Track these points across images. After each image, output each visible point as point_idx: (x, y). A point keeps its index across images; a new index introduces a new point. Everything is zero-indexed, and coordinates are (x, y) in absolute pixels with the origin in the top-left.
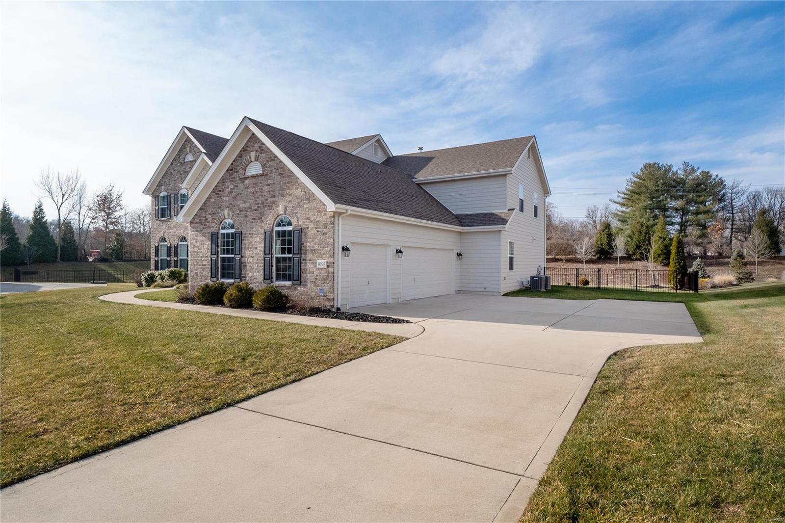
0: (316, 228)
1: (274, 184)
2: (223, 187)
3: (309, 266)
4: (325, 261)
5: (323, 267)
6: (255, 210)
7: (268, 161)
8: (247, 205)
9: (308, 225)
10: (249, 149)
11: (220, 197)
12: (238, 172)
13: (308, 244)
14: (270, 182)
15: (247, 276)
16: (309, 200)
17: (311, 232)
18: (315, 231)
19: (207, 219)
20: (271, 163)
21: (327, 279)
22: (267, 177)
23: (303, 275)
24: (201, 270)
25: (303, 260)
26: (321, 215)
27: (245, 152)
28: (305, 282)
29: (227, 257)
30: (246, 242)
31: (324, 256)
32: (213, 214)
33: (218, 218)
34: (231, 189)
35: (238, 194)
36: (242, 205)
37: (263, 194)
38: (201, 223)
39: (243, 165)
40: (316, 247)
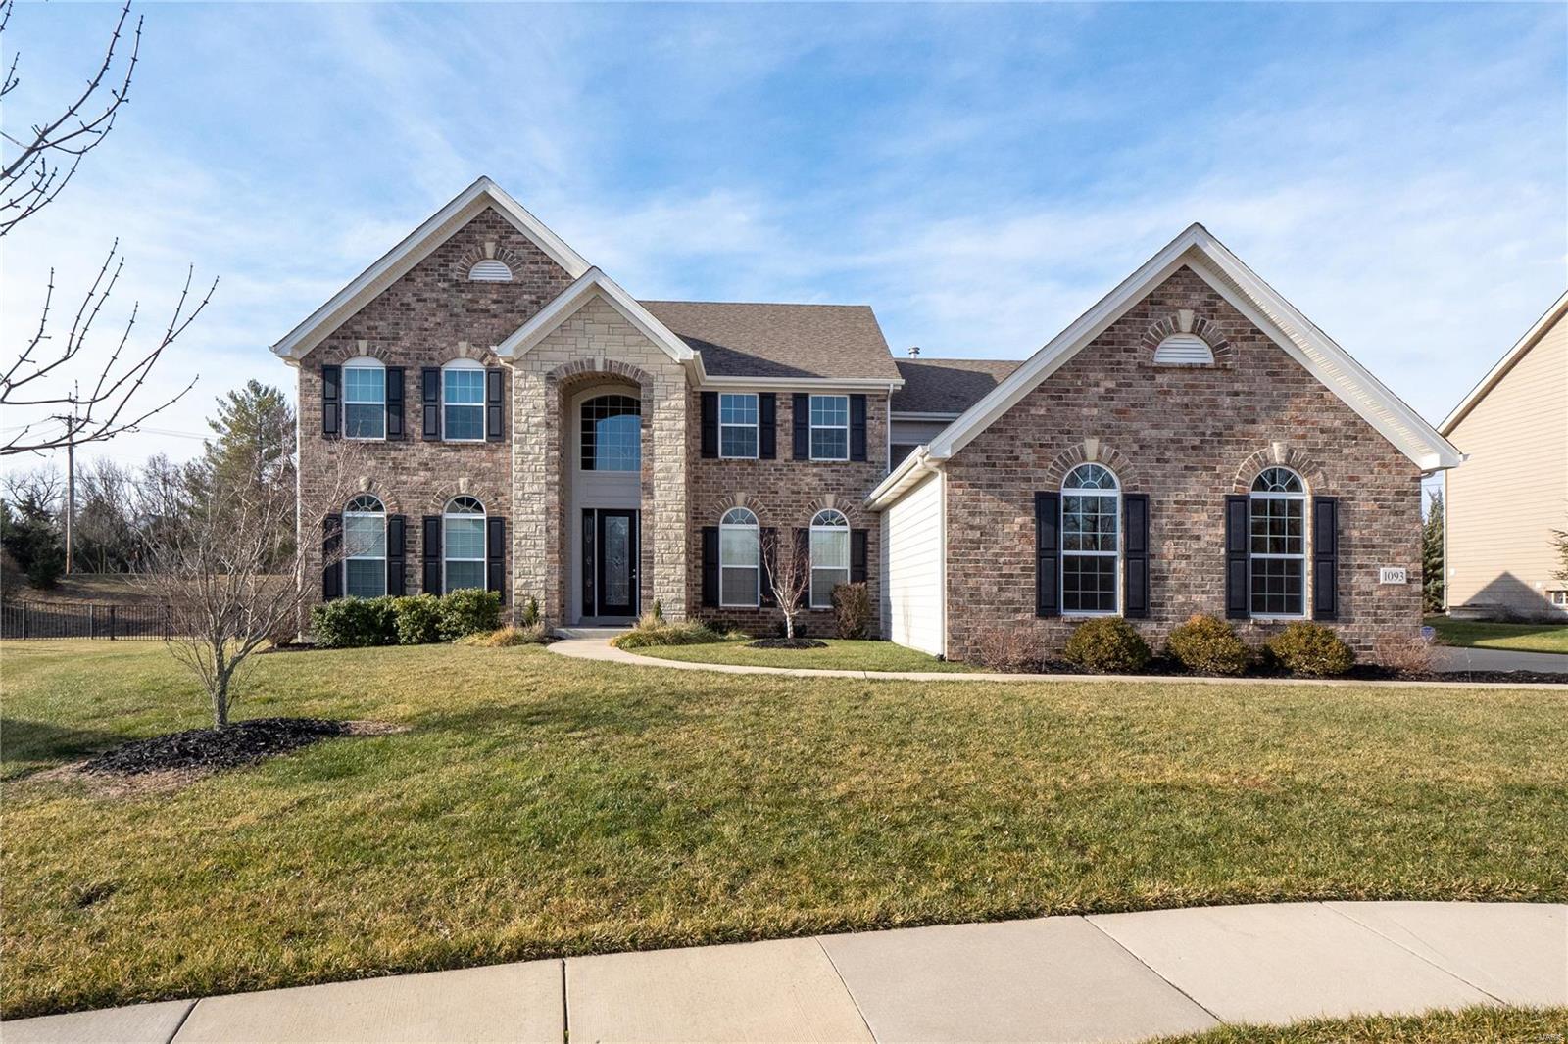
0: (1376, 500)
1: (1250, 393)
2: (1079, 383)
3: (1360, 580)
4: (1403, 570)
5: (1397, 582)
6: (1194, 447)
7: (1233, 339)
8: (1167, 434)
9: (1353, 492)
10: (1169, 302)
11: (1068, 405)
12: (1134, 350)
13: (1356, 533)
14: (1238, 386)
15: (1169, 603)
16: (1356, 438)
17: (1364, 506)
18: (1372, 506)
19: (1017, 459)
20: (1244, 345)
21: (1408, 607)
22: (1230, 374)
23: (1344, 599)
24: (995, 588)
25: (1343, 566)
26: (1389, 472)
27: (1157, 307)
28: (1349, 613)
29: (1100, 557)
30: (1164, 521)
31: (1398, 559)
32: (1041, 445)
33: (1061, 458)
34: (1108, 390)
35: (1134, 406)
36: (1148, 433)
37: (1219, 412)
38: (994, 465)
39: (1149, 337)
40: (1376, 540)
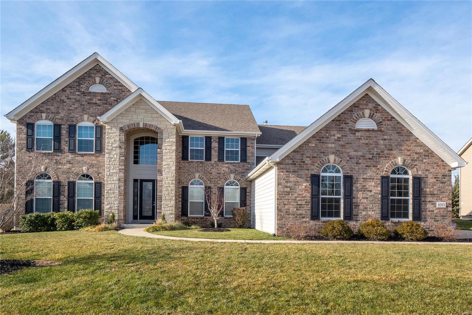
0: (435, 178)
1: (390, 140)
2: (328, 135)
3: (429, 206)
4: (445, 203)
5: (443, 207)
6: (369, 159)
7: (384, 120)
8: (360, 154)
9: (427, 175)
10: (361, 106)
11: (323, 143)
12: (348, 124)
13: (428, 190)
14: (386, 137)
15: (360, 215)
16: (428, 156)
17: (431, 180)
18: (434, 180)
19: (304, 162)
20: (388, 122)
21: (446, 216)
22: (383, 133)
23: (424, 213)
24: (295, 209)
25: (423, 201)
26: (440, 168)
27: (356, 108)
28: (425, 218)
29: (335, 198)
30: (359, 185)
31: (443, 199)
32: (313, 157)
33: (320, 162)
34: (338, 138)
35: (348, 143)
36: (353, 153)
37: (379, 146)
38: (295, 164)
39: (354, 119)
40: (435, 192)
